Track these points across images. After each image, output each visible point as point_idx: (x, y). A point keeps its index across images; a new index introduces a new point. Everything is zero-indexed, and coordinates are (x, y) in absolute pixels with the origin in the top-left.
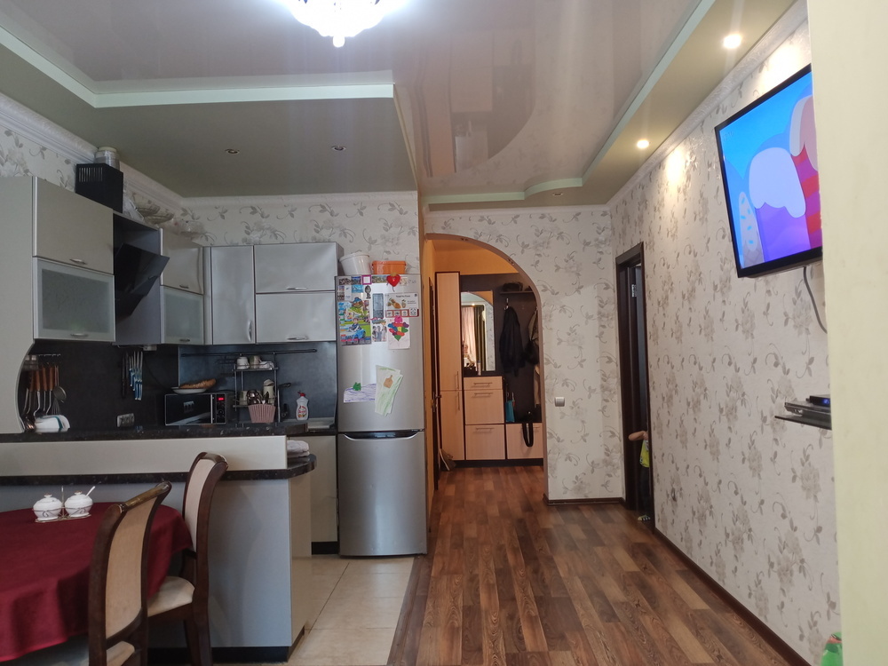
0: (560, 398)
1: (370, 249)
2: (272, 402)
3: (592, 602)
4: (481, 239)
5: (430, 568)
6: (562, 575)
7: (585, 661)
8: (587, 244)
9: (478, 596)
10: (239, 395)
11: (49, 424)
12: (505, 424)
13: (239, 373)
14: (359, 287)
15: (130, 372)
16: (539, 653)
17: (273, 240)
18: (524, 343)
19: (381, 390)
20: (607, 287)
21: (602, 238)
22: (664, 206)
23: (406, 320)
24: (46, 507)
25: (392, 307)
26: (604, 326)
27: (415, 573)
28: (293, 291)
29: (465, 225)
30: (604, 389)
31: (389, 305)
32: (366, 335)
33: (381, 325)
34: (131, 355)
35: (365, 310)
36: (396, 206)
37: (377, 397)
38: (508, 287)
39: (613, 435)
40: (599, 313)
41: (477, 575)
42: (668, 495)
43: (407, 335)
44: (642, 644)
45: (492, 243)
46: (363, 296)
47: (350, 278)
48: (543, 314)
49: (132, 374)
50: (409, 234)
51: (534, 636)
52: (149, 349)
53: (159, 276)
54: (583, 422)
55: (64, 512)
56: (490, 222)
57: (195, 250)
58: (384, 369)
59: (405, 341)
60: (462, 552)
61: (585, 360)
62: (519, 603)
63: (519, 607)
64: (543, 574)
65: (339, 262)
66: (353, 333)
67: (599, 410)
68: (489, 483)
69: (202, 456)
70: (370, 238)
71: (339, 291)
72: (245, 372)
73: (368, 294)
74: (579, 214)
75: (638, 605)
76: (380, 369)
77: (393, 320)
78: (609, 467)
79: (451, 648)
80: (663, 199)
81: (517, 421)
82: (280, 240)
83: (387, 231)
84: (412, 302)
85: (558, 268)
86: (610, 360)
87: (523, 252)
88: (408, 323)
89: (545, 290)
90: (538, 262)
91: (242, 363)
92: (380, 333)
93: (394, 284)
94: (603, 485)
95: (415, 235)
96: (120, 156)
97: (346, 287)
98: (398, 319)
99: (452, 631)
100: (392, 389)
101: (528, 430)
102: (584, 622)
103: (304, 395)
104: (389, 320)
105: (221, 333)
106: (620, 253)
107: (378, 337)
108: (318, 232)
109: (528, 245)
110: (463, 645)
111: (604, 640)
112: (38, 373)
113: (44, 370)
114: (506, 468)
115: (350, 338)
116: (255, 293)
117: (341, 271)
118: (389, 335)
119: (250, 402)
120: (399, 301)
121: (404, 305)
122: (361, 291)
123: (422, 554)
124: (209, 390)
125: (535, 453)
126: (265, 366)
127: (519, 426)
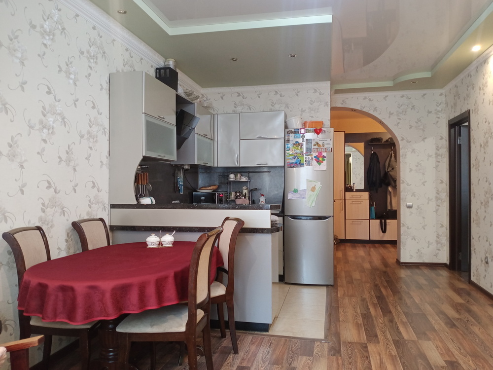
0: (409, 204)
1: (301, 115)
2: (247, 198)
3: (439, 317)
4: (364, 110)
5: (337, 292)
6: (417, 302)
7: (442, 347)
8: (429, 112)
9: (369, 309)
10: (230, 194)
11: (147, 201)
12: (369, 220)
13: (230, 182)
14: (298, 135)
15: (178, 179)
16: (412, 341)
17: (249, 111)
18: (382, 174)
19: (309, 193)
20: (442, 138)
21: (439, 109)
22: (487, 86)
23: (324, 154)
24: (152, 240)
25: (316, 147)
26: (439, 162)
27: (328, 294)
28: (260, 138)
29: (355, 101)
30: (437, 199)
31: (315, 145)
32: (301, 162)
33: (310, 157)
34: (179, 170)
35: (301, 148)
36: (318, 90)
37: (307, 197)
38: (373, 140)
39: (442, 226)
40: (436, 154)
41: (365, 298)
42: (482, 261)
43: (325, 162)
44: (476, 342)
45: (371, 112)
46: (300, 141)
47: (293, 130)
48: (401, 154)
49: (179, 180)
50: (324, 106)
51: (407, 332)
52: (187, 167)
53: (194, 128)
54: (424, 218)
55: (160, 243)
56: (370, 100)
57: (209, 116)
58: (311, 181)
59: (324, 166)
60: (353, 286)
61: (426, 182)
62: (394, 314)
63: (395, 317)
64: (405, 300)
65: (285, 122)
66: (294, 161)
67: (434, 211)
68: (361, 252)
69: (227, 219)
70: (302, 109)
71: (287, 138)
72: (233, 182)
73: (303, 139)
74: (425, 95)
75: (468, 321)
76: (308, 181)
77: (317, 154)
78: (439, 245)
79: (359, 334)
80: (487, 83)
81: (377, 218)
82: (252, 110)
83: (312, 104)
84: (329, 144)
85: (411, 127)
86: (442, 182)
87: (389, 117)
88: (325, 156)
89: (403, 139)
90: (399, 123)
91: (232, 177)
92: (309, 162)
93: (318, 133)
94: (434, 255)
95: (328, 107)
96: (177, 63)
97: (291, 135)
98: (320, 153)
99: (358, 326)
100: (315, 192)
101: (383, 223)
102: (436, 327)
103: (263, 195)
104: (315, 154)
105: (222, 161)
106: (452, 117)
107: (309, 164)
108: (273, 106)
109: (393, 113)
110: (366, 333)
111: (451, 337)
112: (140, 175)
113: (142, 174)
114: (369, 245)
115: (292, 164)
116: (240, 140)
117: (286, 127)
118: (315, 162)
119: (236, 197)
120: (320, 143)
121: (323, 145)
122: (299, 138)
123: (331, 285)
124: (215, 191)
125: (387, 237)
126: (244, 179)
127: (378, 221)
